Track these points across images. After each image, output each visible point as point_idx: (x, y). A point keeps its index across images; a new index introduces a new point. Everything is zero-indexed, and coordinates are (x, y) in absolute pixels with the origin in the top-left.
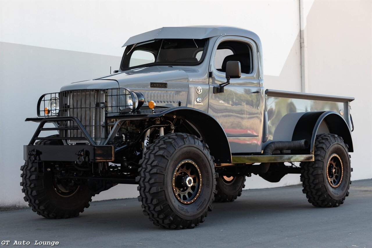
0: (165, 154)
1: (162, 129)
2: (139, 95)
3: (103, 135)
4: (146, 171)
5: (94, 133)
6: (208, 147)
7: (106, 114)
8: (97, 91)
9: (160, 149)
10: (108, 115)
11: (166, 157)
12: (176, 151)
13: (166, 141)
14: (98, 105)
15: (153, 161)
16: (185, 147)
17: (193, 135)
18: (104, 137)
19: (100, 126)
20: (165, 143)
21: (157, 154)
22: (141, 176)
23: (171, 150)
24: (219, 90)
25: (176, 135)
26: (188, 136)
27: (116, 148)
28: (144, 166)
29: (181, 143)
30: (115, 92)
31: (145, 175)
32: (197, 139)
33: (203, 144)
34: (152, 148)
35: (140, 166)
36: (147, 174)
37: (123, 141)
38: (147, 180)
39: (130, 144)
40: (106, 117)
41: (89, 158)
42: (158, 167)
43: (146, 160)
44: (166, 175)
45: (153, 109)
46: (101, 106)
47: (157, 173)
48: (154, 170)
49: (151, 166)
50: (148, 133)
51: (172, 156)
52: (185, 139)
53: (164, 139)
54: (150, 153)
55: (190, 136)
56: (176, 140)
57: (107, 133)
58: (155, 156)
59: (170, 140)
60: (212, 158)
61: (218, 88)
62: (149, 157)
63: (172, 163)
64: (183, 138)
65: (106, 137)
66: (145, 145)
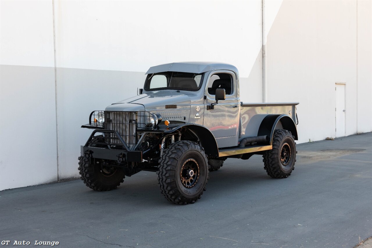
0: (176, 157)
1: (173, 137)
2: (158, 116)
3: (134, 142)
4: (164, 168)
5: (128, 140)
6: (204, 149)
7: (136, 128)
8: (131, 113)
9: (173, 153)
10: (138, 129)
11: (176, 159)
12: (183, 154)
13: (176, 147)
14: (131, 121)
15: (168, 162)
16: (189, 151)
17: (194, 142)
18: (135, 143)
19: (132, 135)
20: (176, 149)
21: (171, 157)
22: (160, 171)
23: (180, 154)
24: (211, 107)
25: (183, 143)
26: (190, 143)
27: (143, 152)
28: (162, 164)
29: (186, 148)
30: (142, 114)
31: (162, 171)
32: (197, 144)
33: (201, 147)
34: (167, 152)
35: (159, 164)
36: (164, 170)
37: (148, 147)
38: (164, 174)
39: (153, 148)
40: (136, 130)
41: (125, 159)
42: (171, 166)
43: (163, 161)
44: (176, 171)
45: (168, 126)
46: (133, 123)
47: (170, 170)
48: (169, 168)
49: (167, 165)
50: (164, 140)
51: (181, 158)
52: (189, 146)
53: (174, 146)
54: (166, 156)
55: (192, 142)
56: (183, 147)
57: (137, 140)
58: (169, 158)
59: (179, 147)
60: (206, 156)
61: (210, 106)
62: (165, 158)
63: (180, 163)
64: (187, 145)
65: (136, 143)
66: (162, 147)
